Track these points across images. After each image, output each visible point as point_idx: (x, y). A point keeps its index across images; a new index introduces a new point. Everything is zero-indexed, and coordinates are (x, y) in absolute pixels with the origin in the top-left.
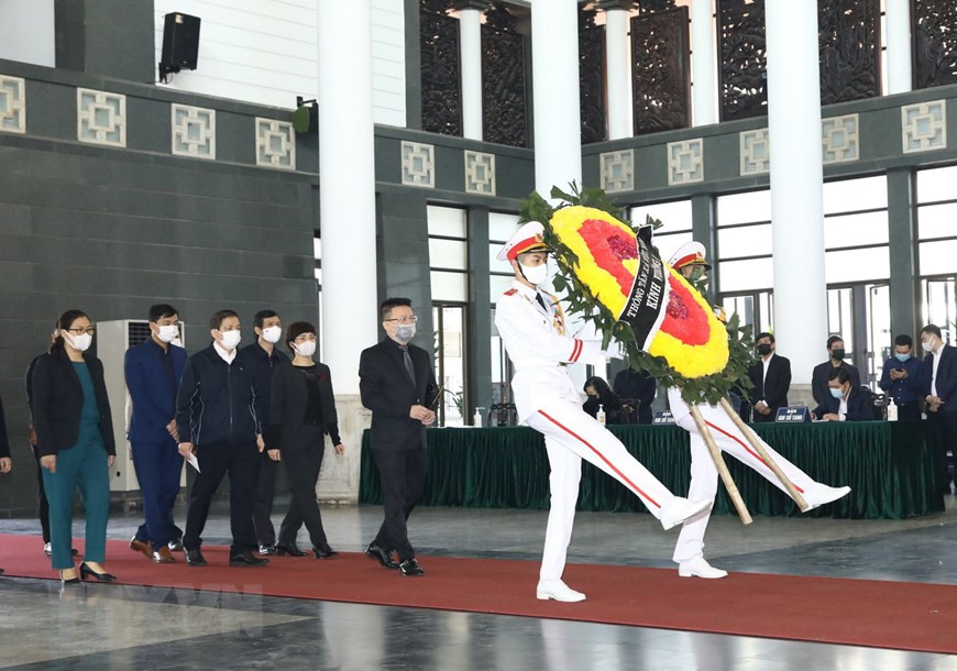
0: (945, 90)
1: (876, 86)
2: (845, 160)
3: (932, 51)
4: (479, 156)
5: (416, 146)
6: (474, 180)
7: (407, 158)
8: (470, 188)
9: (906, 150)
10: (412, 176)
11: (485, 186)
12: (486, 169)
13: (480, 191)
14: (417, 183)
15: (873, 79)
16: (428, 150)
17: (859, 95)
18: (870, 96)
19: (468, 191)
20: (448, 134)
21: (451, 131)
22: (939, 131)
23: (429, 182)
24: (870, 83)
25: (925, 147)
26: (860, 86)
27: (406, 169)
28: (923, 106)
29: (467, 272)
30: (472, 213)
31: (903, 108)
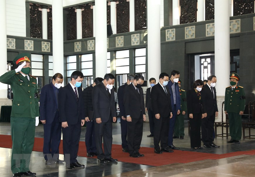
0: (139, 32)
1: (128, 29)
2: (121, 46)
3: (139, 22)
4: (46, 43)
5: (29, 41)
6: (44, 48)
7: (26, 44)
8: (43, 50)
9: (132, 45)
10: (27, 48)
11: (47, 50)
12: (48, 46)
13: (46, 51)
14: (29, 49)
15: (127, 28)
16: (32, 42)
17: (125, 31)
18: (127, 32)
19: (43, 51)
20: (38, 38)
21: (39, 37)
22: (138, 41)
23: (32, 49)
24: (127, 29)
25: (135, 44)
26: (125, 29)
27: (26, 46)
28: (135, 35)
29: (43, 69)
30: (44, 56)
31: (132, 35)
